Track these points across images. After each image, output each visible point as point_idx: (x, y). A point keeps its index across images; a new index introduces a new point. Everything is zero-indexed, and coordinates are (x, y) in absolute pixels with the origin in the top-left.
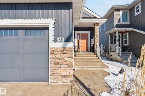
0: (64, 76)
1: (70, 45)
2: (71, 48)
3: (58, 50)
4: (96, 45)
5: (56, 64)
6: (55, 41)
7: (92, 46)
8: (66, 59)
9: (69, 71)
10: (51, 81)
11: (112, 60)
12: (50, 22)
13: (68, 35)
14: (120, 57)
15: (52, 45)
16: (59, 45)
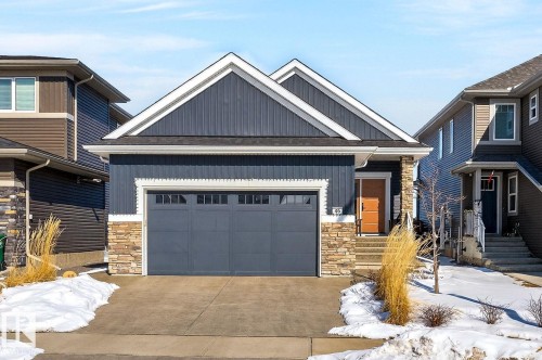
0: (343, 265)
1: (350, 219)
2: (352, 224)
3: (334, 226)
4: (403, 216)
5: (330, 247)
6: (329, 212)
7: (395, 218)
8: (345, 239)
9: (350, 257)
10: (324, 272)
11: (464, 263)
12: (321, 185)
13: (347, 202)
14: (481, 251)
15: (325, 219)
16: (333, 219)
